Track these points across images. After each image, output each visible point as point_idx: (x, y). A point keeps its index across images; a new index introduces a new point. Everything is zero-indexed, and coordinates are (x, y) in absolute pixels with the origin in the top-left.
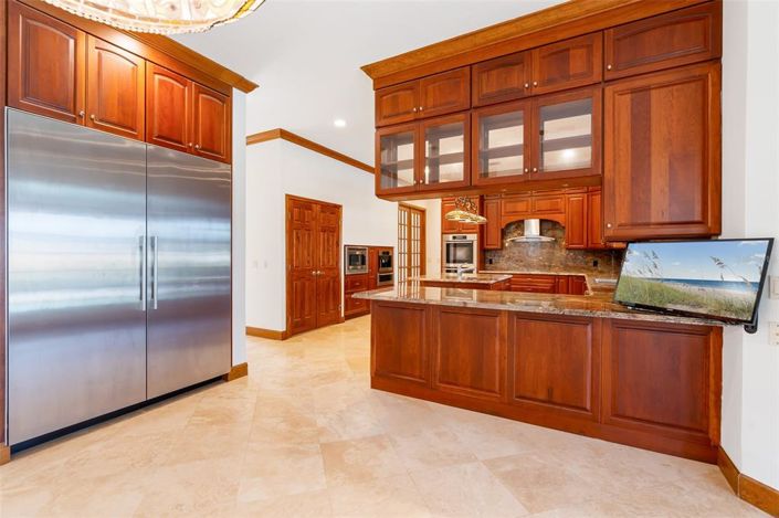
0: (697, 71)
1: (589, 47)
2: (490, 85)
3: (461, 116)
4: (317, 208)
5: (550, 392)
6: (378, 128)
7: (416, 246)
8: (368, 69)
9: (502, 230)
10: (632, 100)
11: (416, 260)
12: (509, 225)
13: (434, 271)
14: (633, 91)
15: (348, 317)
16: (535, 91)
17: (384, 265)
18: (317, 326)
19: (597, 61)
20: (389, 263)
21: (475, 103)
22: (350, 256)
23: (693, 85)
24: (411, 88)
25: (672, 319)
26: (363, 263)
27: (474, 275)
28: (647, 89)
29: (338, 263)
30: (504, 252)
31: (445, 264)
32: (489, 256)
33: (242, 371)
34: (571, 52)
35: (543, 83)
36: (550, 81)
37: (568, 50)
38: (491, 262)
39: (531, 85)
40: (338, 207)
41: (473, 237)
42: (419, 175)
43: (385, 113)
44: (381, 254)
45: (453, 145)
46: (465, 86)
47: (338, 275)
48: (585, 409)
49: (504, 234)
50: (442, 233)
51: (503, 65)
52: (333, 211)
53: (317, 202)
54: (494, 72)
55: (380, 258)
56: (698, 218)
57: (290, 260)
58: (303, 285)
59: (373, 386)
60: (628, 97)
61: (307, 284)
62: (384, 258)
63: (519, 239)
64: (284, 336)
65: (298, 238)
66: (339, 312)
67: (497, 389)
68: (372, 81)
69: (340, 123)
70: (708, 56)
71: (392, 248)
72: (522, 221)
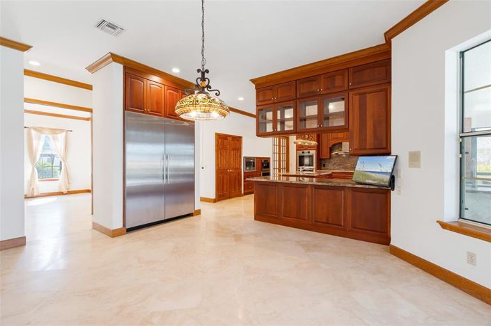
0: (384, 87)
1: (343, 75)
2: (304, 89)
3: (292, 102)
4: (230, 139)
5: (328, 219)
6: (257, 106)
7: (283, 157)
8: (253, 81)
9: (330, 148)
10: (360, 98)
11: (283, 165)
12: (334, 145)
13: (293, 170)
14: (360, 94)
15: (245, 194)
16: (322, 93)
17: (265, 167)
18: (230, 198)
19: (346, 81)
20: (268, 166)
21: (298, 97)
22: (247, 162)
23: (382, 93)
24: (271, 89)
25: (367, 186)
26: (254, 166)
27: (314, 172)
28: (365, 93)
29: (240, 165)
30: (331, 160)
31: (298, 167)
32: (323, 162)
33: (198, 212)
34: (336, 77)
35: (325, 90)
36: (328, 89)
37: (335, 76)
38: (324, 166)
39: (320, 90)
40: (240, 138)
41: (313, 152)
42: (275, 127)
43: (260, 100)
44: (263, 161)
45: (289, 114)
46: (293, 89)
47: (241, 172)
48: (341, 226)
49: (331, 150)
50: (297, 150)
51: (309, 81)
52: (238, 139)
53: (230, 136)
54: (305, 84)
55: (262, 164)
56: (384, 146)
57: (217, 165)
58: (223, 177)
59: (255, 219)
60: (358, 96)
61: (225, 176)
62: (265, 163)
63: (340, 153)
64: (215, 201)
65: (221, 154)
66: (241, 191)
67: (306, 218)
68: (254, 85)
69: (241, 99)
70: (387, 81)
71: (269, 158)
72: (341, 143)
